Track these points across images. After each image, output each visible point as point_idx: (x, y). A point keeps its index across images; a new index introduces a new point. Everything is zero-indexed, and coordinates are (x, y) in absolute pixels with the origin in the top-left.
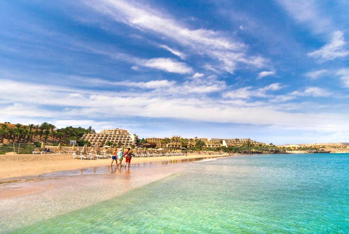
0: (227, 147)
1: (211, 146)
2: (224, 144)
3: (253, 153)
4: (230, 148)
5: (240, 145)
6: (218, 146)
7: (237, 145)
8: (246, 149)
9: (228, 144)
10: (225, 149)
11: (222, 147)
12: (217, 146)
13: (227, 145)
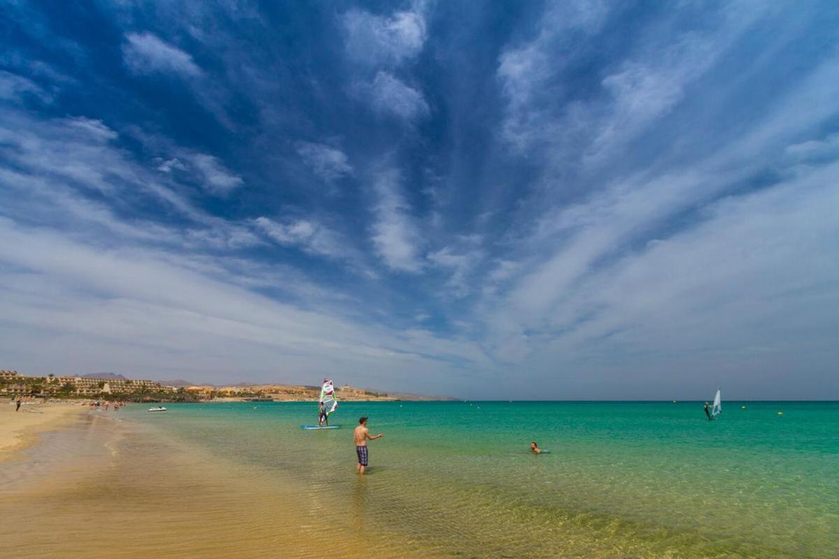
0: (110, 393)
1: (85, 392)
2: (107, 389)
3: (148, 401)
4: (115, 395)
5: (129, 390)
6: (96, 392)
7: (125, 392)
8: (137, 396)
9: (113, 389)
10: (107, 397)
11: (102, 393)
12: (94, 391)
13: (112, 391)
